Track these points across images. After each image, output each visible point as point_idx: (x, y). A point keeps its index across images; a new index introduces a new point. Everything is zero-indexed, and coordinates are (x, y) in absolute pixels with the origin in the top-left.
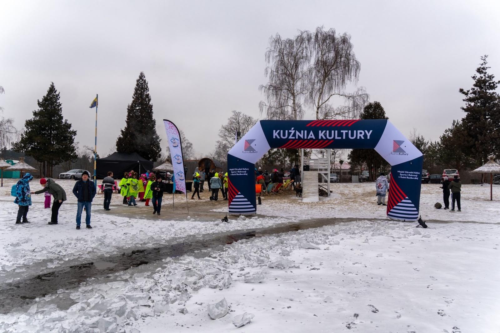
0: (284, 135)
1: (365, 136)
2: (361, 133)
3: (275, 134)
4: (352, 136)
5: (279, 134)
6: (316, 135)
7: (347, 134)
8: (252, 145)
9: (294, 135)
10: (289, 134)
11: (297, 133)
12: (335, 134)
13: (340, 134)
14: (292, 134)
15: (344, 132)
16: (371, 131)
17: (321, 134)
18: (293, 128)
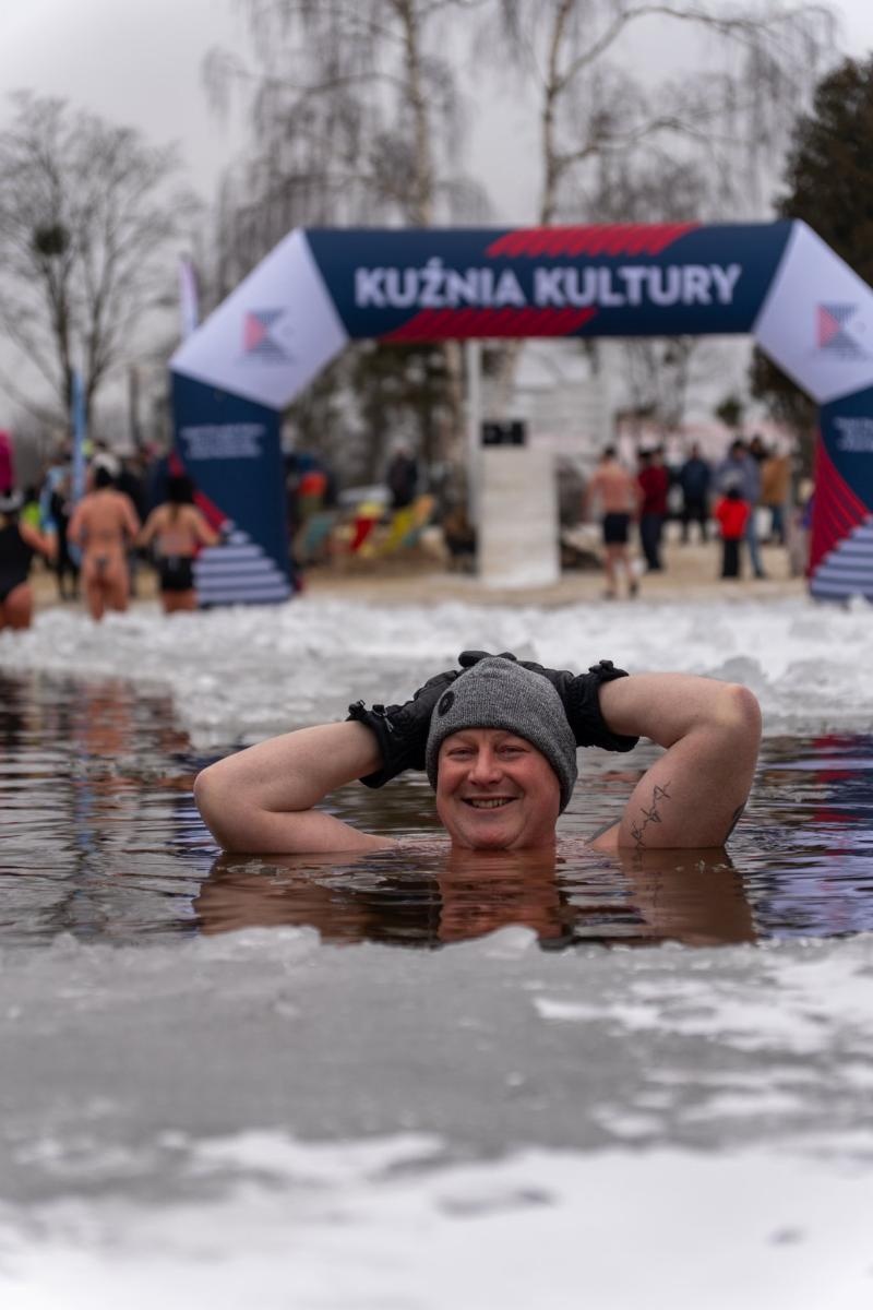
0: (402, 289)
1: (713, 289)
2: (696, 279)
3: (367, 286)
4: (665, 287)
5: (382, 286)
6: (527, 286)
7: (644, 284)
8: (277, 332)
9: (442, 290)
10: (422, 285)
11: (455, 283)
12: (597, 287)
13: (619, 286)
14: (436, 285)
15: (633, 275)
16: (735, 272)
17: (547, 286)
18: (435, 263)
